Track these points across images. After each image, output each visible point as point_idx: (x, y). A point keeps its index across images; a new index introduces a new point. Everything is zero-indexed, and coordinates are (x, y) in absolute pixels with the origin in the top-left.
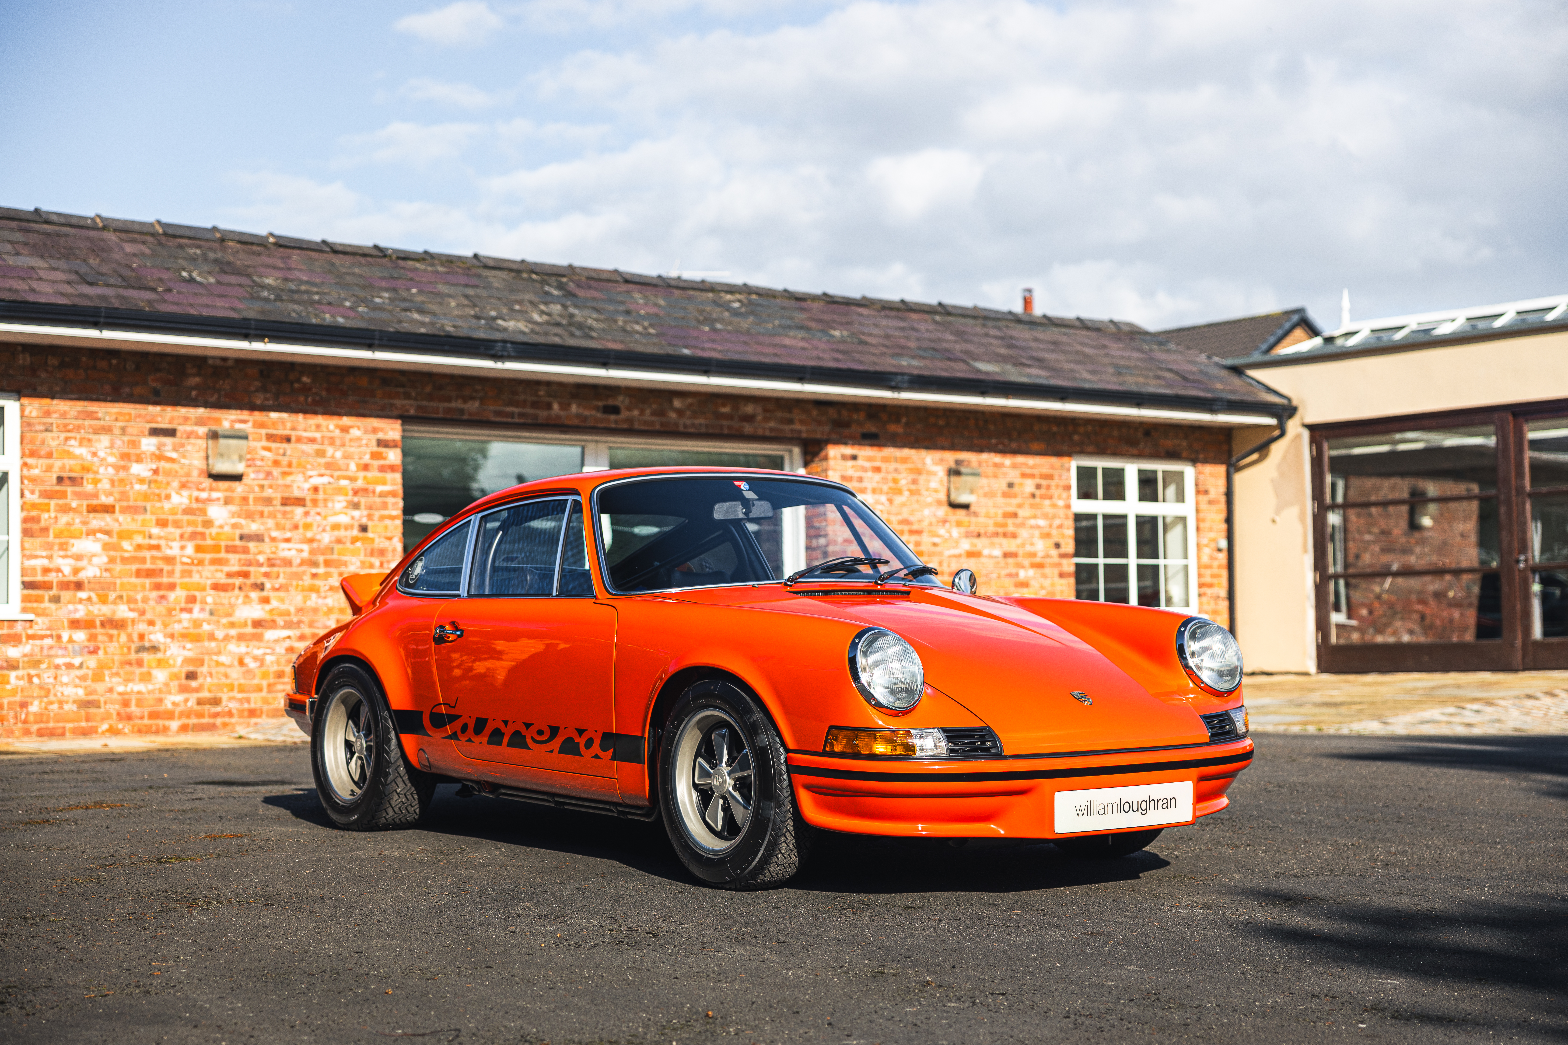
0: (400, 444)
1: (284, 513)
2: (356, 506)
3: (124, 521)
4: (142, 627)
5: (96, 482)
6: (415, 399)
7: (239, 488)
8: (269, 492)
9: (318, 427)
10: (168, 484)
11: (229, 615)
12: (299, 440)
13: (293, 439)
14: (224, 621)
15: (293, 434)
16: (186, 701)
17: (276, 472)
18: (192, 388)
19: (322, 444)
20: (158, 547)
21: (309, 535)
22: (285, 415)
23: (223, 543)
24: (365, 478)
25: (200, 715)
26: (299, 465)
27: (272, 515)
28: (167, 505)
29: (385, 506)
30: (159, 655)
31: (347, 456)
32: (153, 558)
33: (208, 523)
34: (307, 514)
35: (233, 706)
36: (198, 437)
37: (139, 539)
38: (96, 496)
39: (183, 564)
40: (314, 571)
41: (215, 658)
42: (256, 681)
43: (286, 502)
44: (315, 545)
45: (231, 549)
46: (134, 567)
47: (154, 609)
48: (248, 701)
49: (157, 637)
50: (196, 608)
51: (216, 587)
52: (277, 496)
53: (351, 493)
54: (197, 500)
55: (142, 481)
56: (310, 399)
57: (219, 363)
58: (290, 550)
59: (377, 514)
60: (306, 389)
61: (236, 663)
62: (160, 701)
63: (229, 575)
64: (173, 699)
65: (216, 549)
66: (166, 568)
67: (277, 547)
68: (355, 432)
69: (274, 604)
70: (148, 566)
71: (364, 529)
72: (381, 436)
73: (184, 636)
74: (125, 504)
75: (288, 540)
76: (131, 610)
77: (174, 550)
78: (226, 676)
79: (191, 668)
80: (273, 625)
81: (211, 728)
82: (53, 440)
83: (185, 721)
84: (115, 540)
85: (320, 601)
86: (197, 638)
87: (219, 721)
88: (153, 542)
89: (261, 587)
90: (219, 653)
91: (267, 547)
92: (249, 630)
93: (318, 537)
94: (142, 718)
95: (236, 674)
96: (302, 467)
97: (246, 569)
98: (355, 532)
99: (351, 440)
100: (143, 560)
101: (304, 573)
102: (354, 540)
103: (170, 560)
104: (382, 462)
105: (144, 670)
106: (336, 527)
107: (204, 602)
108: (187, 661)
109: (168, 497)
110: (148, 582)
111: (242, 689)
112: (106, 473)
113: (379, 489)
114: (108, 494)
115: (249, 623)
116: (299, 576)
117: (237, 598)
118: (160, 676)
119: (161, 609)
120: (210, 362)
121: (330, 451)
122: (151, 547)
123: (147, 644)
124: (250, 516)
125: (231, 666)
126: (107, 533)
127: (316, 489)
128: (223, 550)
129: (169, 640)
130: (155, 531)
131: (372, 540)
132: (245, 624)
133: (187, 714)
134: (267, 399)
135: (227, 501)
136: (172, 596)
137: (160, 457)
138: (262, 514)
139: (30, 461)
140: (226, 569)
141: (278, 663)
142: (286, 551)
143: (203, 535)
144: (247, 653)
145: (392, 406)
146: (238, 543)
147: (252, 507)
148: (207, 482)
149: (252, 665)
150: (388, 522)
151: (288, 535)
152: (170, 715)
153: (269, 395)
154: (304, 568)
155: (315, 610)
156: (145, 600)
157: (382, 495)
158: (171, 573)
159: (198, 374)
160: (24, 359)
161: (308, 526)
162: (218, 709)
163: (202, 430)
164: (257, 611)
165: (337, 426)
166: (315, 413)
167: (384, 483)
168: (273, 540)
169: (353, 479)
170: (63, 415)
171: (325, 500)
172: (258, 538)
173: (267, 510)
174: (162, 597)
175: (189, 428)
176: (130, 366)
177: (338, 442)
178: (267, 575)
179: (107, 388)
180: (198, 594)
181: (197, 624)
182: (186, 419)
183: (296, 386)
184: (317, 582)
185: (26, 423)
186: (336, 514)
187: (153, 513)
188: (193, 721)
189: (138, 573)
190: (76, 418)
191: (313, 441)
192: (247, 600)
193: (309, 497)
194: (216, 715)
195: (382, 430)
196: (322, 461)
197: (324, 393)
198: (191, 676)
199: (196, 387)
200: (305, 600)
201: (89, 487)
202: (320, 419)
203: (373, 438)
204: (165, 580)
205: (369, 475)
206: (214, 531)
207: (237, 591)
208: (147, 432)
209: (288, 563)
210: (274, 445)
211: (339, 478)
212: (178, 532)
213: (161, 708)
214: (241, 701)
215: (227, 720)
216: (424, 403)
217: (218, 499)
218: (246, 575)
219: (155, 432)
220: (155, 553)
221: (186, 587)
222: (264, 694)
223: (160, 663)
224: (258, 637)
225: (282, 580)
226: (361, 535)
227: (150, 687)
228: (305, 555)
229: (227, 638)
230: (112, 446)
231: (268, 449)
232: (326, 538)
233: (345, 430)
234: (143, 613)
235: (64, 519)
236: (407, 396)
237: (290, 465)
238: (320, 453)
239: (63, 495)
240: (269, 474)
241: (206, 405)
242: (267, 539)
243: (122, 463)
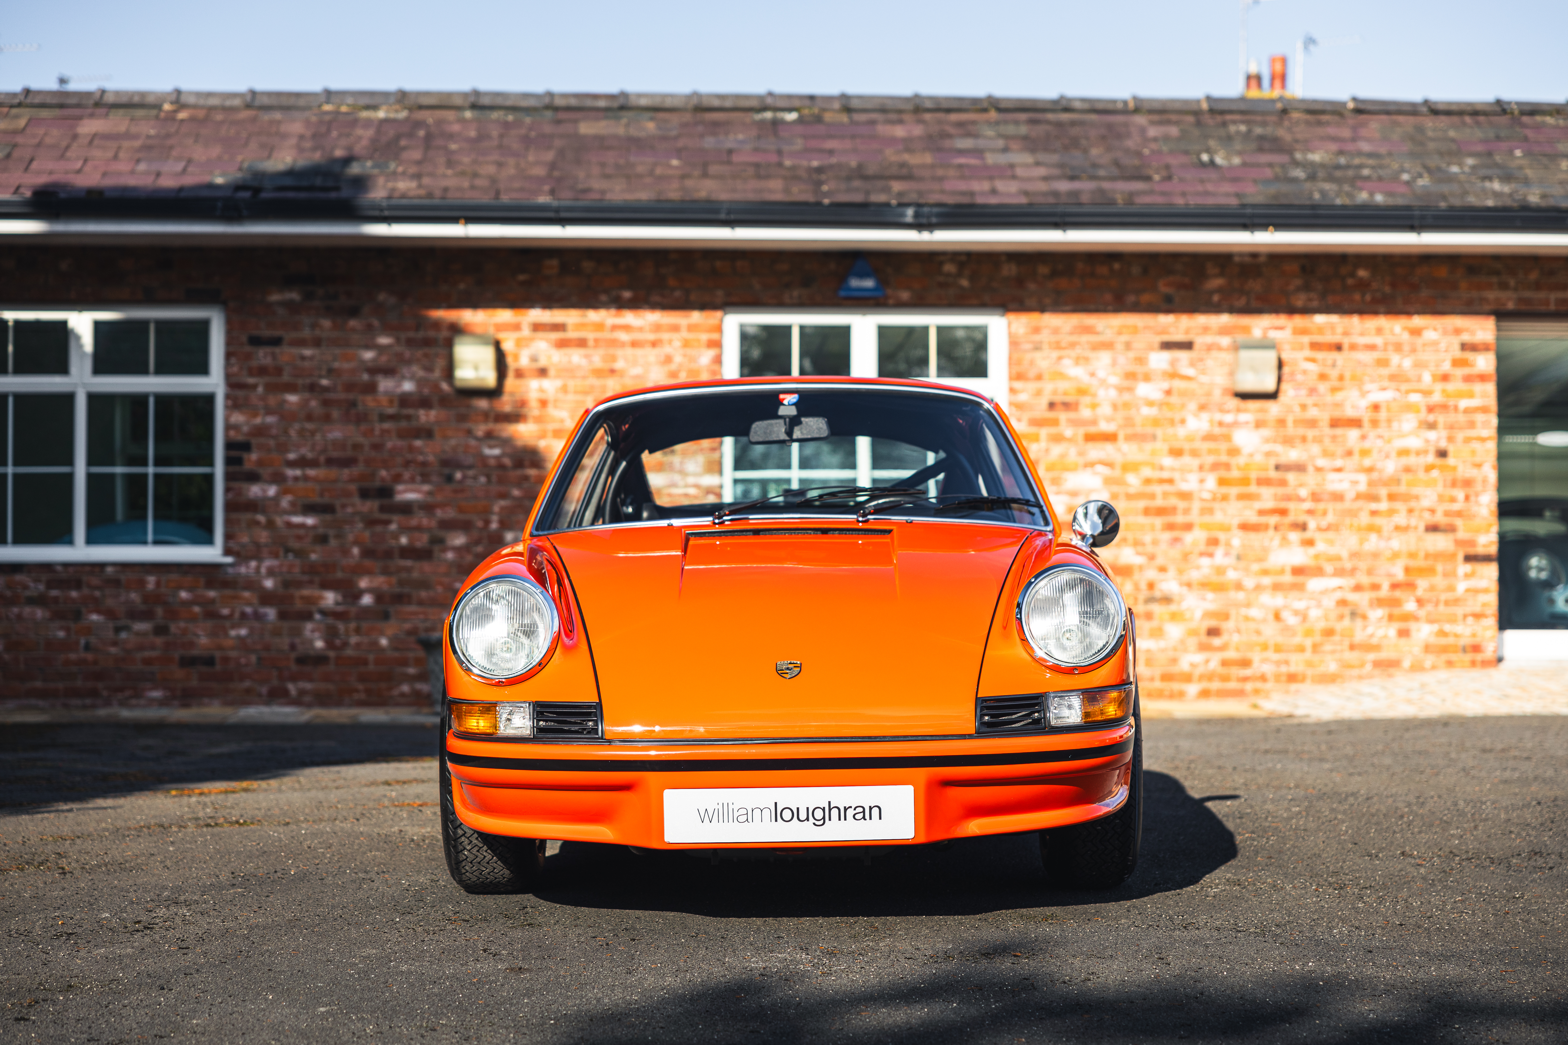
0: (1494, 347)
1: (1334, 438)
2: (1432, 426)
3: (1126, 450)
4: (1151, 574)
5: (1094, 406)
6: (1516, 289)
7: (1273, 408)
8: (1313, 412)
9: (1379, 331)
10: (1183, 406)
11: (1260, 560)
12: (1353, 347)
13: (1346, 346)
14: (1255, 567)
15: (1346, 342)
16: (1207, 661)
17: (1322, 387)
18: (1211, 293)
19: (1385, 350)
20: (1170, 481)
21: (1367, 462)
22: (1334, 319)
23: (1254, 475)
24: (1444, 391)
25: (1225, 678)
26: (1354, 378)
27: (1318, 440)
28: (1181, 432)
29: (1472, 425)
30: (1173, 607)
31: (1418, 365)
32: (1166, 495)
33: (1234, 452)
34: (1363, 437)
35: (1267, 669)
36: (1220, 348)
37: (1147, 472)
38: (1094, 422)
39: (1203, 500)
40: (1374, 506)
41: (1244, 611)
42: (1297, 640)
43: (1335, 423)
44: (1375, 475)
45: (1263, 482)
46: (1142, 504)
47: (1166, 552)
48: (1287, 662)
49: (1169, 585)
50: (1219, 552)
51: (1245, 527)
52: (1324, 417)
53: (1424, 410)
54: (1221, 424)
55: (1150, 404)
56: (1368, 297)
57: (1248, 260)
58: (1341, 481)
59: (1460, 436)
60: (1363, 286)
61: (1271, 617)
62: (1174, 661)
63: (1262, 513)
64: (1191, 659)
65: (1244, 481)
66: (1181, 505)
67: (1324, 480)
68: (1430, 335)
69: (1321, 547)
70: (1159, 502)
71: (1442, 454)
72: (1466, 337)
73: (1205, 585)
74: (1130, 431)
75: (1339, 470)
76: (1138, 554)
77: (1190, 483)
78: (1258, 633)
79: (1213, 623)
80: (1318, 572)
81: (1239, 694)
82: (1043, 361)
83: (1204, 685)
84: (1117, 473)
85: (1382, 544)
86: (1219, 588)
87: (1249, 686)
88: (1165, 475)
89: (1303, 527)
90: (1248, 605)
91: (1311, 480)
92: (1288, 578)
93: (1379, 465)
94: (1152, 679)
95: (1270, 631)
96: (1357, 380)
97: (1283, 505)
98: (1431, 458)
99: (1424, 345)
100: (1152, 496)
101: (1360, 509)
102: (1429, 468)
103: (1185, 496)
104: (1466, 371)
105: (1154, 624)
106: (1404, 452)
107: (1228, 544)
108: (1208, 615)
109: (1183, 421)
110: (1158, 521)
111: (1278, 649)
112: (1107, 396)
113: (1464, 404)
114: (1109, 420)
115: (1288, 570)
116: (1353, 513)
117: (1272, 539)
118: (1174, 632)
119: (1175, 552)
120: (1237, 259)
121: (1395, 359)
122: (1162, 481)
123: (1157, 594)
124: (1288, 441)
125: (1264, 621)
126: (1109, 465)
127: (1376, 407)
128: (1254, 482)
129: (1185, 590)
130: (1168, 461)
131: (1454, 469)
132: (1282, 572)
133: (1209, 677)
134: (1310, 300)
135: (1259, 424)
136: (1189, 538)
137: (1173, 375)
138: (1304, 439)
139: (1018, 385)
140: (1258, 505)
141: (1326, 618)
142: (1337, 483)
143: (1227, 466)
144: (1285, 607)
145: (1483, 300)
146: (1273, 474)
147: (1291, 430)
148: (1235, 402)
149: (1291, 620)
150: (1476, 445)
151: (1339, 463)
152: (1187, 678)
153: (1313, 295)
154: (1360, 503)
155: (1376, 555)
156: (1155, 542)
157: (1467, 411)
158: (1187, 511)
159: (1222, 274)
160: (1009, 270)
161: (1365, 453)
162: (1247, 672)
163: (1225, 341)
164: (1298, 556)
165: (1405, 328)
166: (1375, 313)
167: (1470, 395)
168: (1319, 470)
169: (1427, 393)
170: (1056, 331)
171: (1389, 421)
172: (1300, 468)
173: (1310, 433)
174: (1176, 540)
175: (1209, 339)
176: (1136, 270)
177: (1406, 348)
178: (1310, 512)
179: (1108, 297)
180: (1222, 536)
181: (1220, 571)
182: (1206, 330)
183: (1350, 281)
184: (1378, 521)
185: (1014, 343)
186: (1403, 436)
187: (1164, 440)
188: (1215, 685)
189: (1147, 512)
190: (1071, 333)
191: (1372, 347)
192: (1285, 541)
193: (1366, 417)
194: (1245, 679)
195: (1467, 330)
196: (1385, 371)
197: (1387, 289)
198: (1213, 632)
199: (1219, 290)
200: (1362, 541)
201: (1085, 413)
202: (1382, 321)
203: (1456, 342)
204: (1179, 519)
205: (1450, 387)
206: (1241, 460)
207: (1271, 532)
208: (1157, 345)
209: (1338, 497)
210: (1320, 355)
211: (1408, 392)
212: (1195, 463)
213: (1175, 669)
214: (1278, 663)
215: (1259, 685)
216: (1528, 294)
217: (1247, 423)
218: (1283, 512)
219: (1167, 346)
220: (1167, 487)
221: (1207, 527)
222: (1308, 654)
223: (1175, 617)
224: (1299, 587)
225: (1330, 518)
226: (1439, 461)
227: (1162, 644)
228: (1362, 487)
229: (1258, 588)
230: (1114, 363)
231: (1313, 360)
232: (1390, 467)
233: (1416, 332)
234: (1152, 557)
235: (1057, 450)
236: (1504, 286)
237: (1341, 378)
238: (1383, 363)
239: (1055, 422)
240: (1312, 391)
241: (1232, 310)
242: (1311, 469)
243: (1126, 383)
